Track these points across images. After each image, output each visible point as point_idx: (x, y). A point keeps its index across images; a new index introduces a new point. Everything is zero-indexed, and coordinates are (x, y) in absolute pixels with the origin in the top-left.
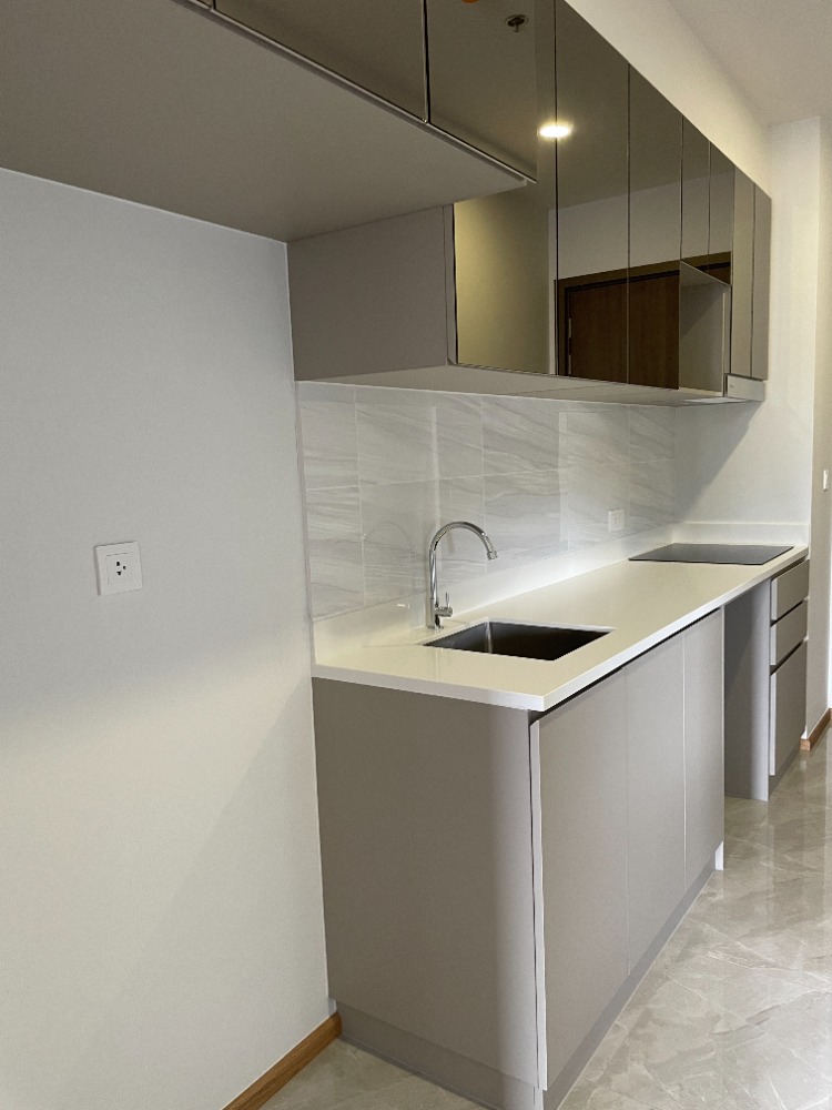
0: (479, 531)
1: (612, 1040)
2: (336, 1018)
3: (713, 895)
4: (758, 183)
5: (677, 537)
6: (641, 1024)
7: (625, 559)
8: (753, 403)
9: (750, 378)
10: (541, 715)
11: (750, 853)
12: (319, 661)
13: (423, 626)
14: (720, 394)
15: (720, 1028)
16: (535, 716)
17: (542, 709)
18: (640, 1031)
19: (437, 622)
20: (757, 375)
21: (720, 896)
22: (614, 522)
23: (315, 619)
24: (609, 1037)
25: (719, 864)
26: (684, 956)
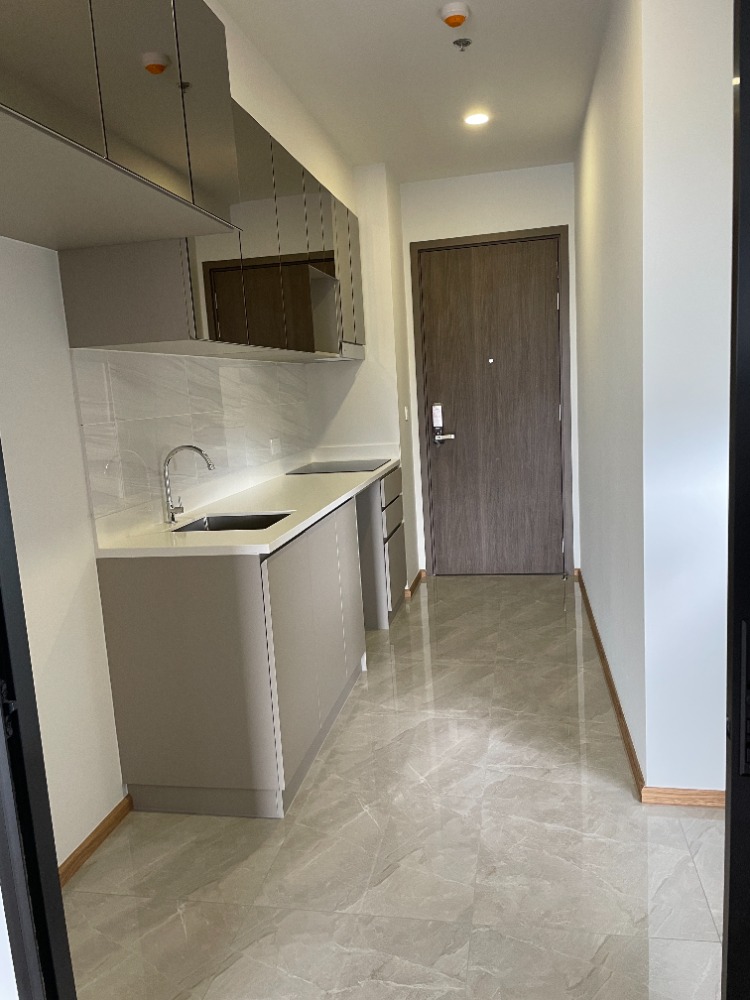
0: (200, 451)
1: (315, 769)
2: (128, 797)
3: (362, 685)
4: (350, 209)
5: (314, 459)
6: (332, 755)
7: (283, 475)
8: (358, 361)
9: (355, 344)
10: (267, 556)
11: (381, 659)
12: (101, 547)
13: (161, 522)
14: (338, 355)
15: (377, 747)
16: (263, 557)
17: (268, 552)
18: (331, 760)
19: (173, 519)
20: (359, 342)
21: (366, 686)
22: (274, 447)
23: (96, 517)
24: (312, 766)
25: (364, 668)
26: (352, 718)
